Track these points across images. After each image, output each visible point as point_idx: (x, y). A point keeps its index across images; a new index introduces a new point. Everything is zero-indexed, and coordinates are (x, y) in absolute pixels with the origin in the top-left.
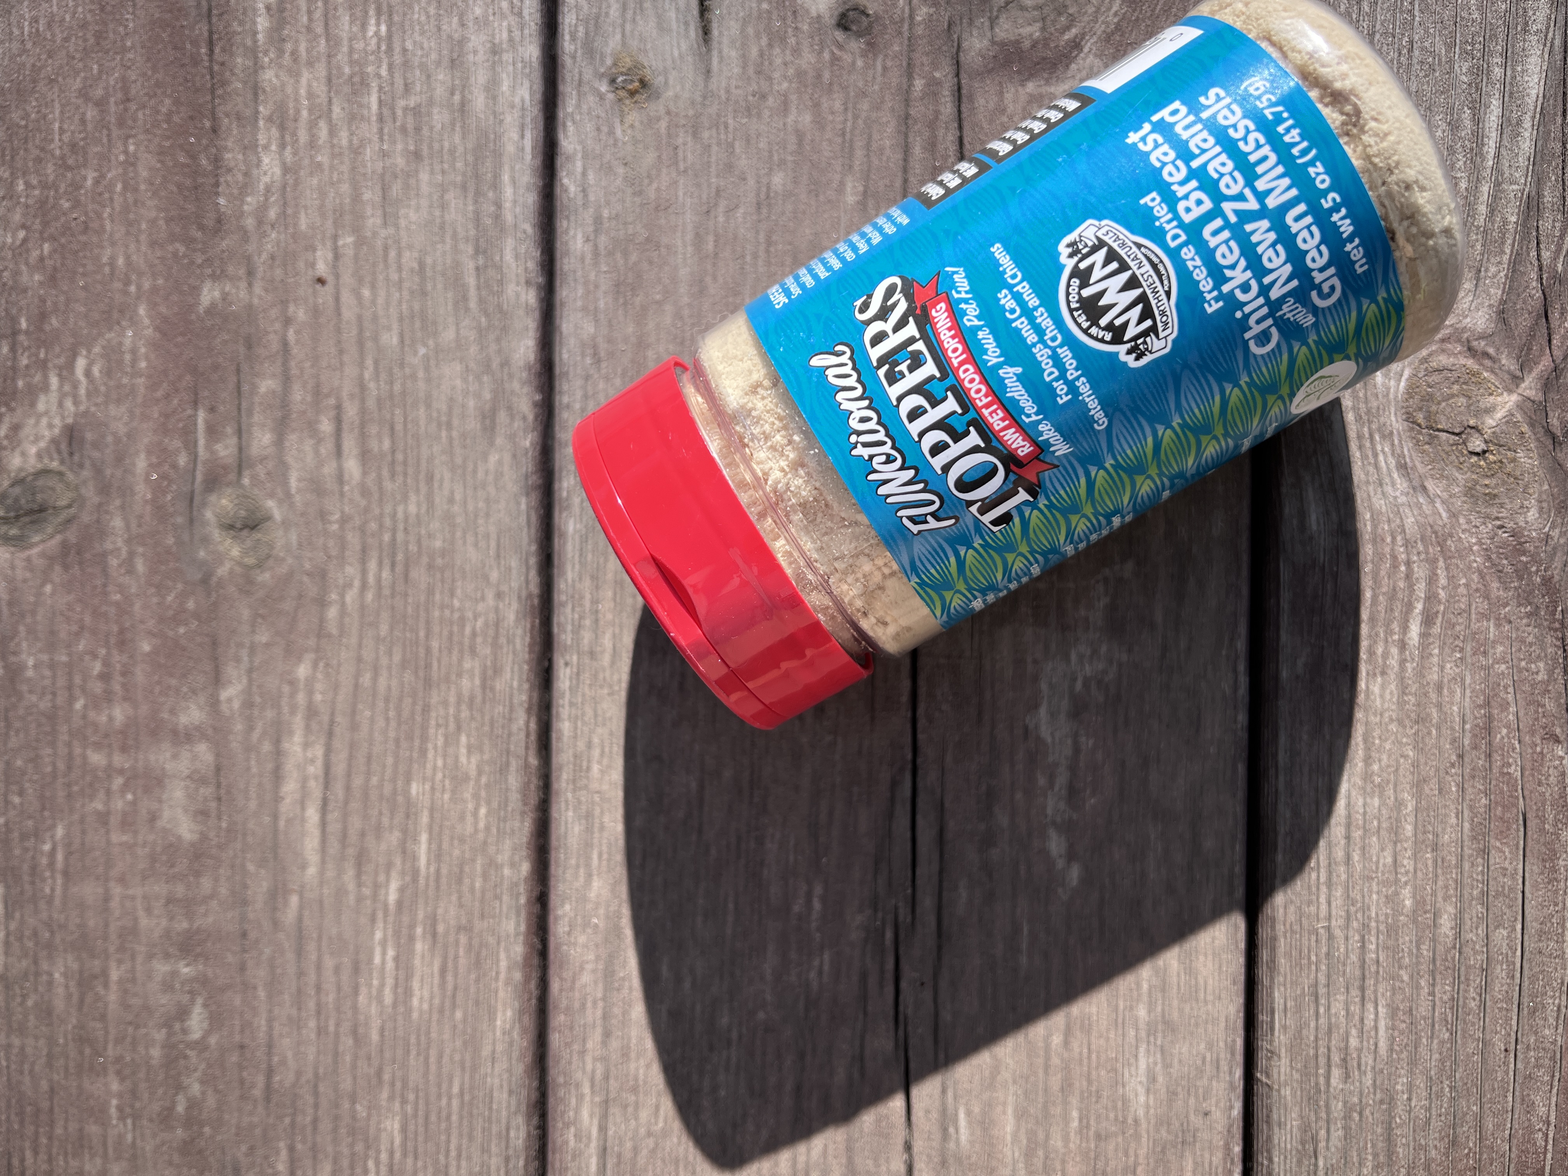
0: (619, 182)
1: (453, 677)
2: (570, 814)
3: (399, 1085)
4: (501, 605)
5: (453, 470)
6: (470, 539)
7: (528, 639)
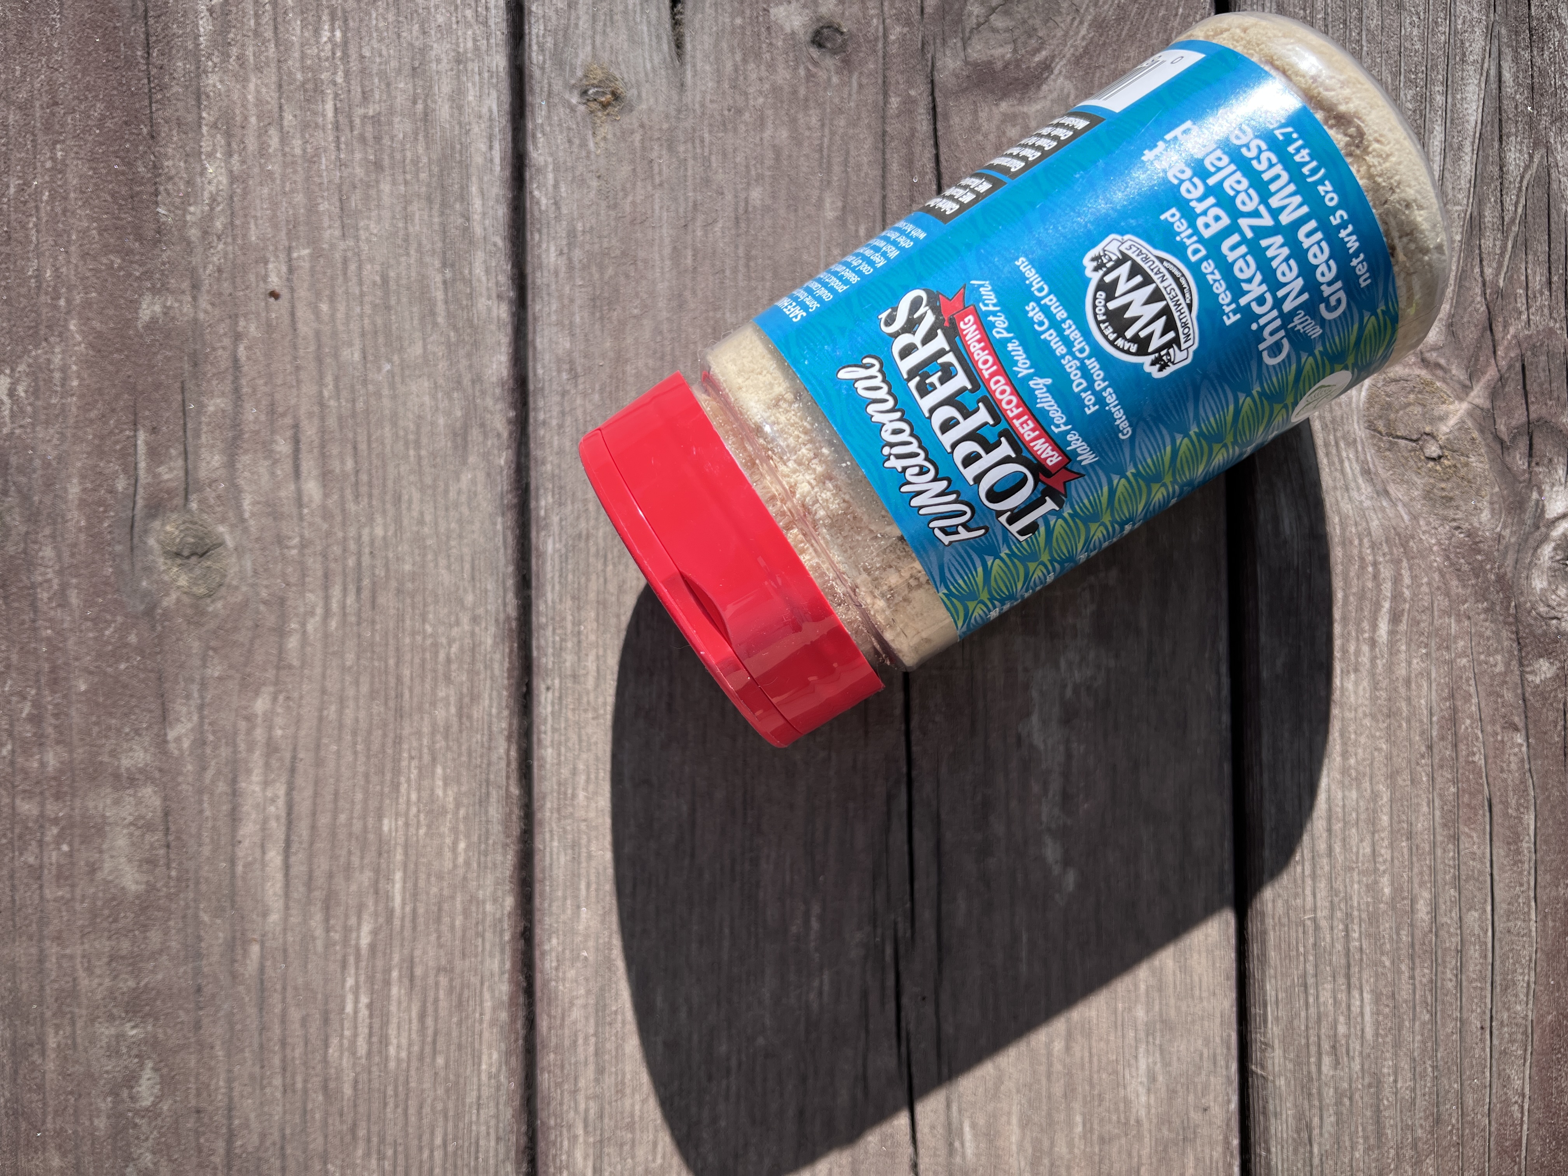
0: (592, 195)
1: (427, 706)
2: (555, 844)
3: (375, 1140)
4: (477, 629)
5: (422, 490)
6: (443, 562)
7: (506, 665)
